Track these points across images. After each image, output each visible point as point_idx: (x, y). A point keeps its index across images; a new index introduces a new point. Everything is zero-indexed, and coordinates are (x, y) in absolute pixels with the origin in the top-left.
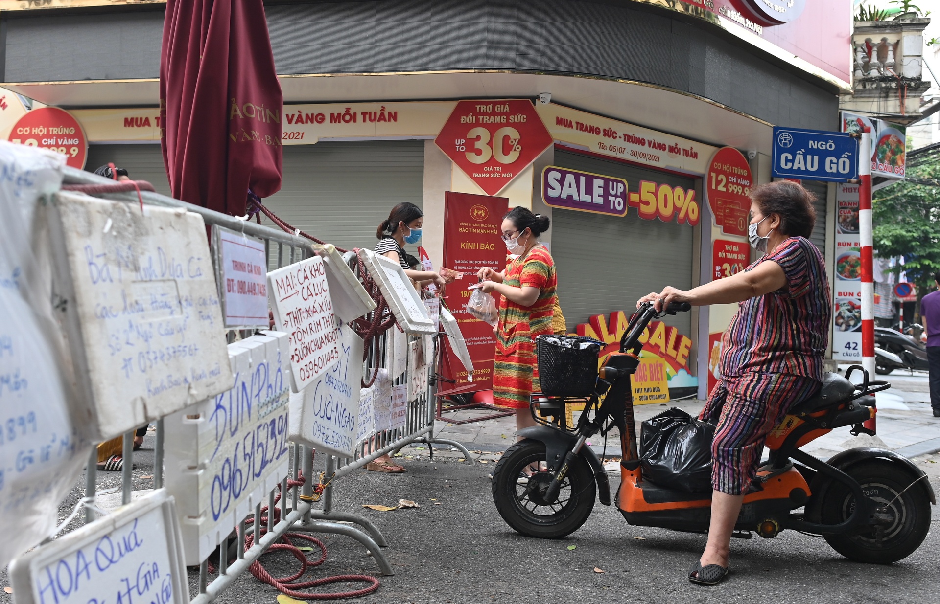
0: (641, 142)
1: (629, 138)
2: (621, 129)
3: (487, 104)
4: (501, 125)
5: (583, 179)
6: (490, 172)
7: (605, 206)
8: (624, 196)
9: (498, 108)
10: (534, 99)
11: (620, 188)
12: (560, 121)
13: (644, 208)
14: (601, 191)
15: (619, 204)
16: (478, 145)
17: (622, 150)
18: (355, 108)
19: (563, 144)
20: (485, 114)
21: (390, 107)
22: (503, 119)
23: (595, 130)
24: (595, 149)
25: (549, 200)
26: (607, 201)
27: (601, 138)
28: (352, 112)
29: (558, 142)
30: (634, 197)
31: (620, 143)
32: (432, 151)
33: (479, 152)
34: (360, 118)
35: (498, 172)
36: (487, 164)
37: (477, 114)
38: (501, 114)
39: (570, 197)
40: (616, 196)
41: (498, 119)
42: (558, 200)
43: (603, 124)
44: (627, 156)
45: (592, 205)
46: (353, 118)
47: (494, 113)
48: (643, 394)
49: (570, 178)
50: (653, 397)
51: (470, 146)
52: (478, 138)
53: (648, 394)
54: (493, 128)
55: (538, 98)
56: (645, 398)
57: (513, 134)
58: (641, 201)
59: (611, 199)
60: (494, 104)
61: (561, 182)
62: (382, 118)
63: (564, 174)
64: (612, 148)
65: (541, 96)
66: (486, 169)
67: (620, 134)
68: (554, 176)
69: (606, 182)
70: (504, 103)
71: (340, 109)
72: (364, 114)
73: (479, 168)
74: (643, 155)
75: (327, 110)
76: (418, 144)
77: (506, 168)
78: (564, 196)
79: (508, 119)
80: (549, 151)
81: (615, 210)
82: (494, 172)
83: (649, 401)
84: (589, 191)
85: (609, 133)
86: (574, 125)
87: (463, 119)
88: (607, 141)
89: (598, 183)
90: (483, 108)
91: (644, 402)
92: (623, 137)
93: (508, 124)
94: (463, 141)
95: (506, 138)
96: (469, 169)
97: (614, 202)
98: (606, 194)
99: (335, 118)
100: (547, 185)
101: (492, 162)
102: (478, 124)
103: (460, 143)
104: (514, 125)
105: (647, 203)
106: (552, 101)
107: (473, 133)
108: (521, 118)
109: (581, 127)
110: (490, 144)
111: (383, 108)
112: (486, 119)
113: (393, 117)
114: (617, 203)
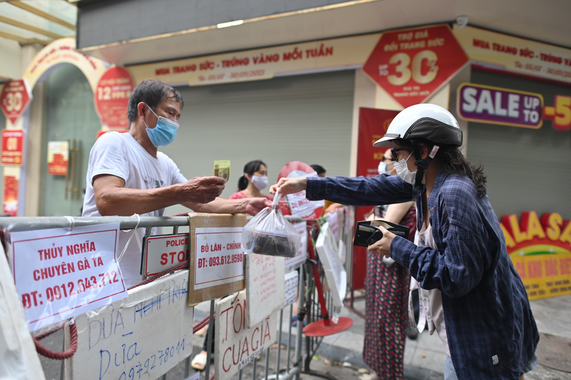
0: (558, 60)
1: (546, 57)
2: (537, 49)
3: (407, 32)
4: (419, 50)
5: (498, 96)
6: (409, 92)
7: (521, 119)
8: (539, 110)
9: (418, 35)
10: (452, 23)
11: (535, 103)
12: (477, 43)
13: (559, 121)
14: (516, 106)
15: (534, 117)
16: (399, 69)
17: (538, 68)
18: (302, 48)
19: (480, 64)
20: (406, 41)
21: (328, 44)
22: (422, 44)
23: (512, 51)
24: (511, 67)
25: (465, 114)
26: (522, 115)
27: (518, 57)
28: (299, 51)
29: (474, 63)
30: (549, 111)
31: (536, 61)
32: (362, 78)
33: (399, 75)
34: (304, 55)
35: (416, 91)
36: (407, 85)
37: (398, 42)
38: (420, 40)
39: (485, 112)
40: (531, 110)
41: (417, 45)
42: (473, 114)
43: (519, 44)
44: (543, 74)
45: (507, 119)
46: (300, 55)
47: (414, 40)
48: (554, 286)
49: (486, 94)
50: (563, 289)
51: (392, 70)
52: (399, 63)
53: (558, 287)
54: (412, 53)
55: (455, 22)
56: (555, 290)
57: (431, 56)
58: (557, 115)
59: (526, 112)
60: (414, 32)
61: (477, 98)
62: (321, 53)
63: (479, 91)
64: (529, 67)
65: (458, 19)
66: (405, 89)
67: (537, 53)
68: (469, 93)
69: (522, 97)
70: (423, 30)
71: (290, 49)
72: (308, 52)
73: (399, 89)
74: (559, 72)
75: (281, 51)
76: (350, 73)
77: (424, 87)
78: (479, 110)
79: (426, 44)
80: (465, 69)
81: (530, 123)
82: (413, 91)
83: (559, 293)
84: (505, 105)
85: (525, 53)
86: (491, 46)
87: (387, 48)
88: (525, 60)
89: (513, 99)
90: (405, 37)
91: (555, 294)
92: (540, 57)
93: (426, 48)
94: (385, 66)
95: (425, 61)
96: (391, 89)
97: (529, 115)
98: (521, 108)
99: (287, 57)
100: (463, 101)
101: (411, 82)
102: (399, 51)
103: (383, 69)
104: (433, 49)
105: (562, 116)
106: (469, 25)
107: (394, 59)
108: (439, 42)
109: (498, 48)
110: (410, 67)
111: (322, 46)
112: (407, 46)
113: (330, 51)
114: (533, 116)
